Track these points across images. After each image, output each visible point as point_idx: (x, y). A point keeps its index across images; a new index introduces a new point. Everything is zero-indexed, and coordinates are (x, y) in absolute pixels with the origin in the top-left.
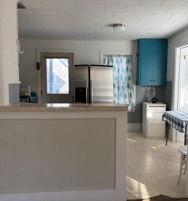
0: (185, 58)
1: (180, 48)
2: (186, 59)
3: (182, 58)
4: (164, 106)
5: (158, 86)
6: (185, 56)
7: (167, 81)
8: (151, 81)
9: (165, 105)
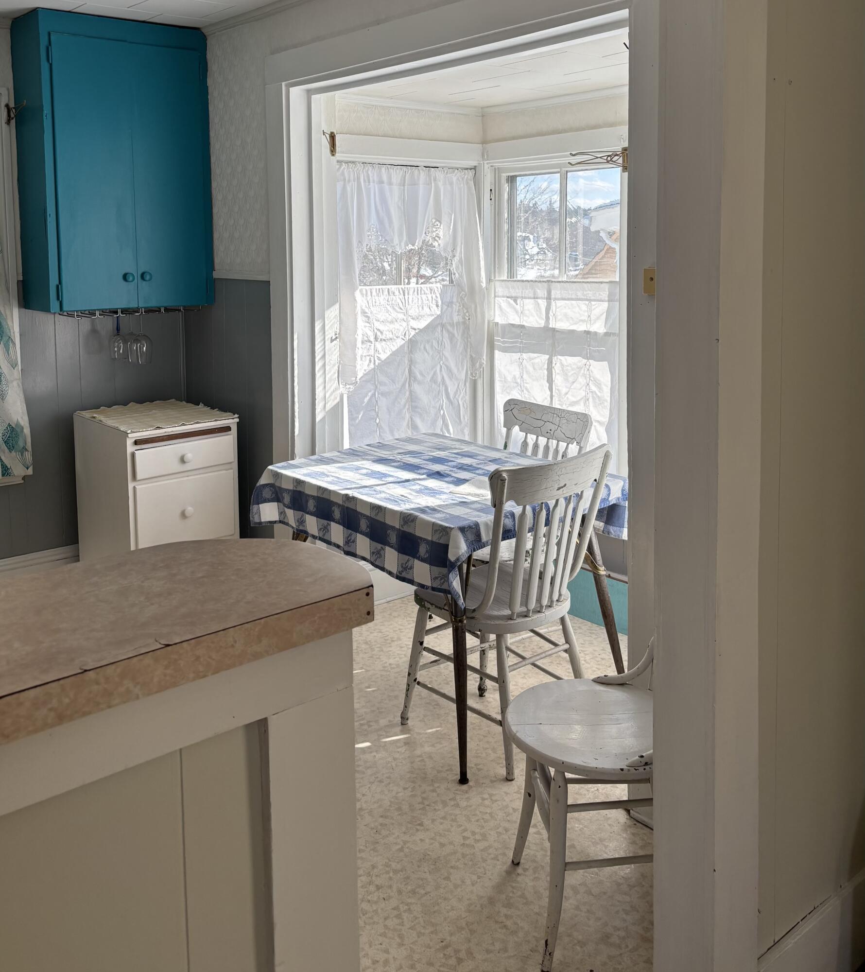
0: (333, 150)
1: (310, 93)
2: (339, 156)
3: (321, 144)
4: (227, 429)
5: (149, 311)
6: (332, 137)
7: (215, 275)
8: (125, 277)
9: (232, 421)
